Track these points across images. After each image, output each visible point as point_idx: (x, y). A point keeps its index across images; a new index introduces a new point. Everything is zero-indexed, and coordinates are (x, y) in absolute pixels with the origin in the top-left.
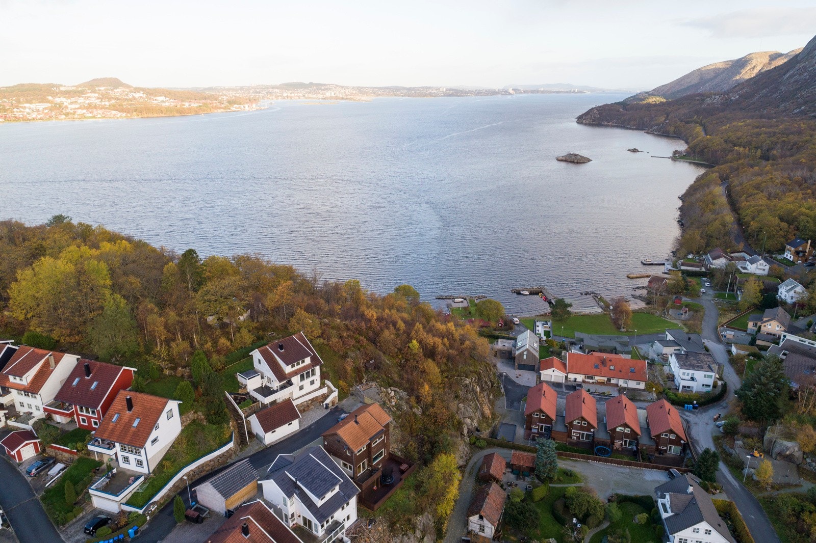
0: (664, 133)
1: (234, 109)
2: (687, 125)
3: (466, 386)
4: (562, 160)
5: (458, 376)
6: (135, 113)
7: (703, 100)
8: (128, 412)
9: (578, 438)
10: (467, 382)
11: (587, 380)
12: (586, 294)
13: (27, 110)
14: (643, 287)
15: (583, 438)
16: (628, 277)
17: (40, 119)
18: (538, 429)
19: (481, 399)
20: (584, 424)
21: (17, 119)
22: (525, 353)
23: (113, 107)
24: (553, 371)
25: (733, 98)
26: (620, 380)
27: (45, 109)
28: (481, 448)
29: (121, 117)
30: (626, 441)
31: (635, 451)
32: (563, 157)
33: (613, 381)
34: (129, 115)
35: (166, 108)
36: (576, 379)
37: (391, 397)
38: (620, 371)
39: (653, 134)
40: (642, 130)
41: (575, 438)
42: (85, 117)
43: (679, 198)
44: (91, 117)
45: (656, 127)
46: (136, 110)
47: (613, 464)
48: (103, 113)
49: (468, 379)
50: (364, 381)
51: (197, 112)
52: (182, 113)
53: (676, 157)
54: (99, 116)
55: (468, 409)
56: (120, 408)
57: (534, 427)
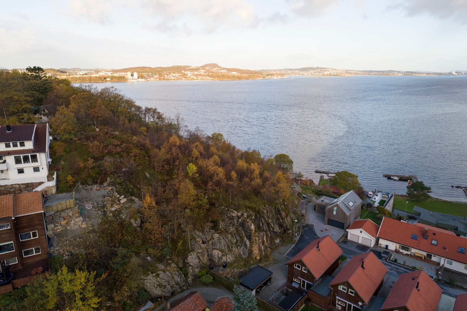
1: (268, 78)
3: (232, 218)
5: (226, 207)
6: (216, 78)
9: (344, 309)
10: (234, 215)
11: (401, 251)
12: (458, 187)
13: (171, 76)
17: (174, 79)
18: (300, 284)
19: (254, 238)
20: (351, 292)
21: (164, 79)
22: (335, 208)
23: (208, 76)
24: (361, 232)
26: (443, 259)
27: (179, 75)
28: (205, 284)
29: (210, 79)
33: (434, 259)
34: (213, 79)
36: (387, 246)
37: (118, 203)
38: (444, 248)
41: (340, 308)
42: (193, 79)
44: (196, 79)
46: (217, 77)
48: (202, 78)
49: (236, 212)
50: (105, 184)
52: (239, 78)
54: (200, 79)
55: (222, 241)
57: (295, 280)
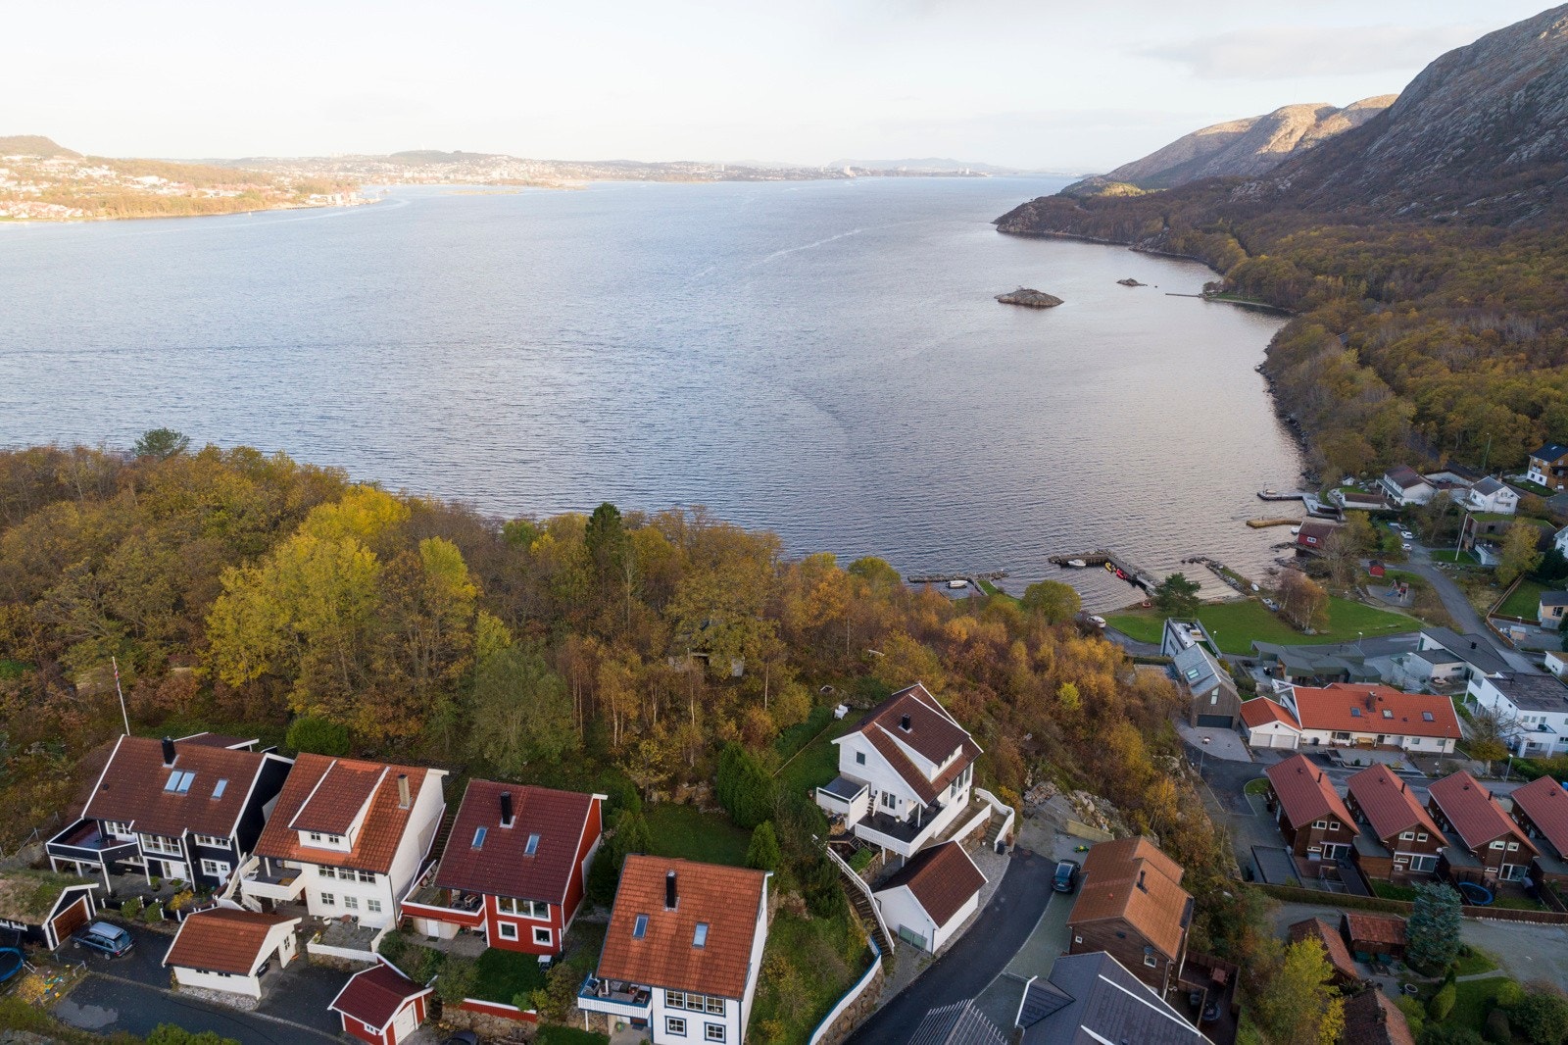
0: (1166, 250)
1: (313, 202)
2: (1208, 236)
4: (1008, 302)
6: (102, 209)
7: (1229, 190)
8: (667, 909)
9: (1406, 867)
11: (1338, 741)
12: (1192, 561)
14: (1289, 544)
15: (1416, 865)
16: (1249, 524)
18: (1321, 854)
20: (1421, 838)
22: (1215, 692)
23: (52, 197)
24: (1276, 727)
25: (1281, 187)
26: (1406, 737)
30: (1506, 869)
31: (1529, 888)
32: (1009, 295)
33: (1389, 741)
34: (89, 213)
35: (170, 200)
36: (1316, 742)
37: (1092, 813)
38: (1405, 720)
39: (1146, 251)
40: (1123, 244)
41: (1401, 868)
43: (1257, 371)
45: (1150, 240)
47: (1527, 922)
48: (31, 210)
51: (236, 208)
53: (1210, 294)
54: (24, 215)
56: (641, 899)
57: (1312, 850)
